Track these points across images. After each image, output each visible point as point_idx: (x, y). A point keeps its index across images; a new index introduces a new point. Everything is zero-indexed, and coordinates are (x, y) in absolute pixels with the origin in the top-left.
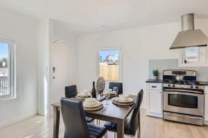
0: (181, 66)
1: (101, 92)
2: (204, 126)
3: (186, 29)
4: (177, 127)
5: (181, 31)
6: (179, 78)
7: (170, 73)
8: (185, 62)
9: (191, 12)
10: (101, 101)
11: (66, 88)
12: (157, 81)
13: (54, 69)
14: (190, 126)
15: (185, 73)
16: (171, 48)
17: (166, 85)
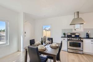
0: (74, 31)
1: (45, 42)
2: (83, 54)
3: (76, 17)
4: (73, 55)
5: (74, 18)
6: (73, 36)
7: (70, 34)
8: (75, 30)
9: (78, 11)
10: (45, 46)
11: (30, 40)
12: (65, 37)
13: (25, 32)
14: (78, 54)
15: (75, 34)
16: (70, 25)
17: (69, 39)
